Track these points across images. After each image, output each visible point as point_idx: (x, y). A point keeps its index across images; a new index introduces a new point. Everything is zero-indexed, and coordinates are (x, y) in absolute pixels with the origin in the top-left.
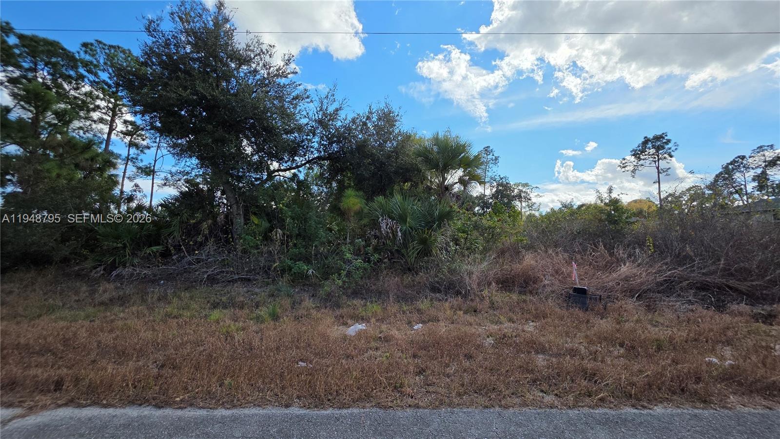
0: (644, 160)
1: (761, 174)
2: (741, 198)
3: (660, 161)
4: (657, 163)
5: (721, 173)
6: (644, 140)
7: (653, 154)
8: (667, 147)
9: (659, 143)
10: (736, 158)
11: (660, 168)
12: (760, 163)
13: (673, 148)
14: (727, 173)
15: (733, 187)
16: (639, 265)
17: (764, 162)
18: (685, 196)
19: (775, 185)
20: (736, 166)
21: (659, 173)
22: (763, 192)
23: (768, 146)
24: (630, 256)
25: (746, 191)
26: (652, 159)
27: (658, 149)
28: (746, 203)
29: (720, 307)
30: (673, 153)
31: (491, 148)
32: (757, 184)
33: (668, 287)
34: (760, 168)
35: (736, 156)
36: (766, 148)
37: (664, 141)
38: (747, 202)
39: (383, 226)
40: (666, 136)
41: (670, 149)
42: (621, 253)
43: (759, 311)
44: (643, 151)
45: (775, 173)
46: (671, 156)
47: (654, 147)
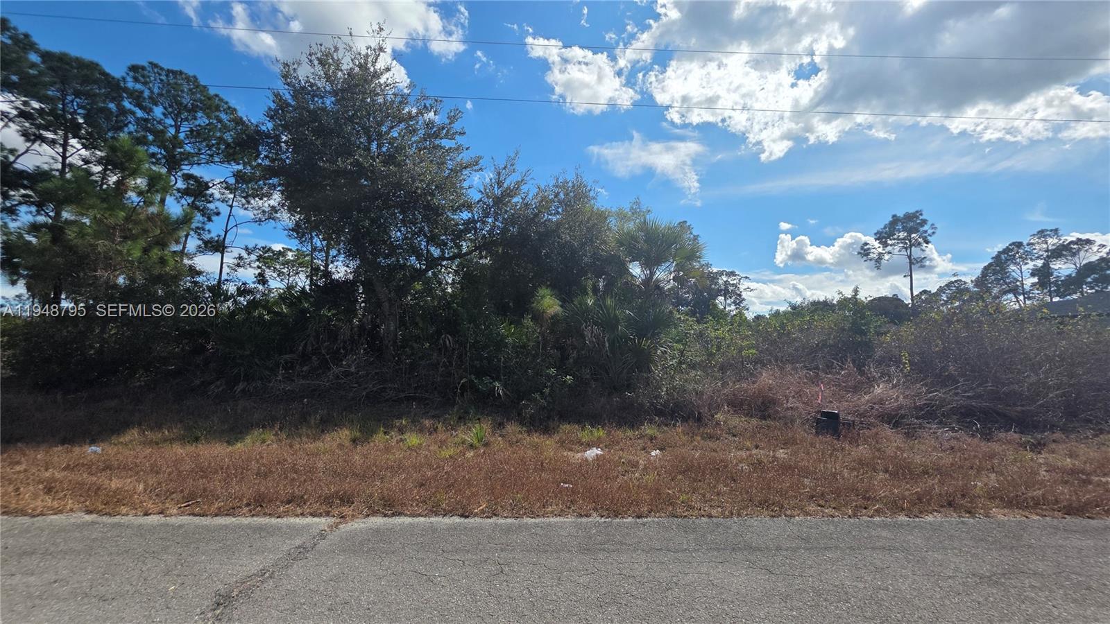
0: (891, 245)
1: (1042, 267)
2: (1017, 298)
3: (913, 248)
4: (909, 251)
5: (990, 265)
6: (891, 219)
7: (904, 239)
8: (921, 229)
9: (912, 224)
10: (1010, 245)
11: (912, 258)
12: (1041, 253)
13: (930, 231)
14: (999, 265)
15: (1006, 283)
16: (894, 386)
17: (1046, 251)
18: (944, 293)
19: (1060, 283)
20: (1010, 256)
21: (911, 263)
22: (1045, 291)
23: (1051, 231)
24: (883, 375)
25: (1023, 289)
26: (901, 245)
27: (910, 231)
28: (1023, 305)
29: (987, 436)
30: (929, 238)
31: (688, 224)
32: (1037, 281)
33: (929, 413)
34: (1041, 259)
35: (1010, 242)
36: (1048, 233)
37: (918, 221)
38: (1025, 303)
39: (587, 333)
40: (921, 214)
41: (926, 232)
42: (873, 371)
43: (1029, 439)
44: (890, 235)
45: (1060, 266)
46: (927, 242)
47: (904, 229)
